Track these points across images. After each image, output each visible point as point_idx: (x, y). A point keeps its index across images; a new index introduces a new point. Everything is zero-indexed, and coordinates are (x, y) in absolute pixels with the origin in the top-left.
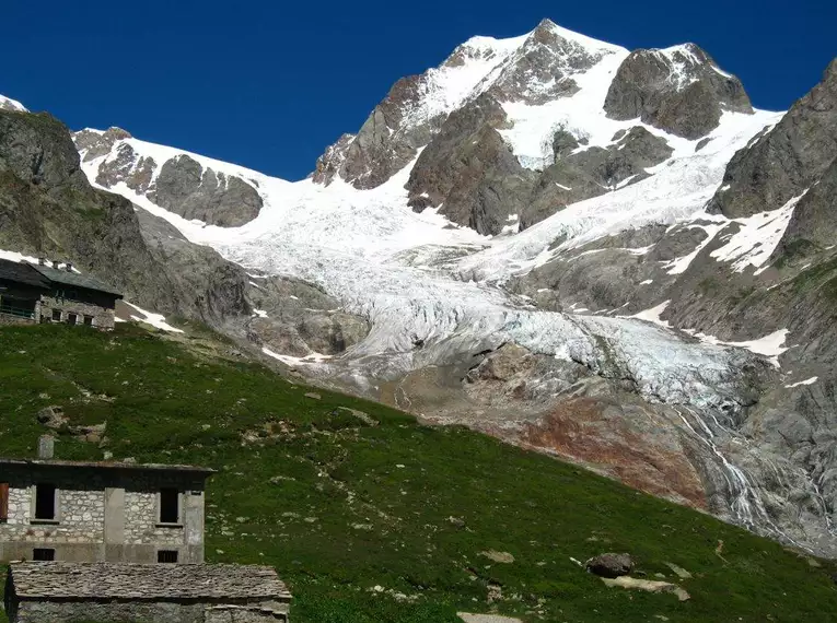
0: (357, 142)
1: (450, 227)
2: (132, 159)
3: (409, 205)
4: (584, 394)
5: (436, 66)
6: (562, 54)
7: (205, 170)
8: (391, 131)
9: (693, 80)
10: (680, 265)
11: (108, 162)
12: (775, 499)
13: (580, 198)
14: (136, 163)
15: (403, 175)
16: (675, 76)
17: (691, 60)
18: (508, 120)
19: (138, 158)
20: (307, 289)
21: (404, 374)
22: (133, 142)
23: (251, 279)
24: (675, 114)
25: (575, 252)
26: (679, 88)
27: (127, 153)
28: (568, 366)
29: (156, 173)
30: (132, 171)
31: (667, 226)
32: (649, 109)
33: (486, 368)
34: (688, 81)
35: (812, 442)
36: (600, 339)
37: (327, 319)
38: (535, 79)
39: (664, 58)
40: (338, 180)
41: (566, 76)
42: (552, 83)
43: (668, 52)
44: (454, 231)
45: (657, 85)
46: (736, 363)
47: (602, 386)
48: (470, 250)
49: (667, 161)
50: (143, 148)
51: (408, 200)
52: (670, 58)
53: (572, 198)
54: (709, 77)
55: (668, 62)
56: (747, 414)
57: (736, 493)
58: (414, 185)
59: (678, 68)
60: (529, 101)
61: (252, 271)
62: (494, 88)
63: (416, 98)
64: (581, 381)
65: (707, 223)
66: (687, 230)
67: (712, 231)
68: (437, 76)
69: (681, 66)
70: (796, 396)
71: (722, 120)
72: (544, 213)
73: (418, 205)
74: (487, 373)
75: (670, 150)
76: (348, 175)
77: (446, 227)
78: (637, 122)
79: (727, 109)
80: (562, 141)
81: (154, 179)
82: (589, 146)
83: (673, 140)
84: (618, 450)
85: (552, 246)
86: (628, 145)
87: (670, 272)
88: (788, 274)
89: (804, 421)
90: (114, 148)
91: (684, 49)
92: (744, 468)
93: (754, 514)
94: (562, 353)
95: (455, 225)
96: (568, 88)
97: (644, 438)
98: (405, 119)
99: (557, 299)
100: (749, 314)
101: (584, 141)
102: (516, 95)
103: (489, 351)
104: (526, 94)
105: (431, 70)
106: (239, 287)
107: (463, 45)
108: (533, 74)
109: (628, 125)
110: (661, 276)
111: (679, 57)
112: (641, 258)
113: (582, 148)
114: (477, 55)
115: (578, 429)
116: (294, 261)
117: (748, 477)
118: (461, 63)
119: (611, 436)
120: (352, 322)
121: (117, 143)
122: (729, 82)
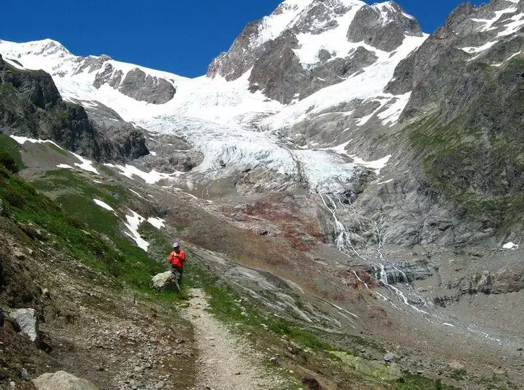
0: (227, 57)
1: (267, 101)
2: (112, 71)
3: (249, 89)
4: (284, 190)
5: (268, 15)
6: (331, 7)
7: (147, 76)
8: (244, 50)
9: (390, 21)
10: (363, 121)
11: (100, 73)
12: (356, 236)
13: (329, 85)
14: (113, 73)
15: (248, 74)
16: (382, 19)
17: (391, 10)
18: (299, 44)
19: (115, 70)
20: (177, 140)
21: (211, 181)
22: (112, 62)
23: (151, 137)
24: (380, 39)
25: (317, 115)
26: (383, 25)
27: (110, 68)
28: (282, 176)
29: (123, 78)
30: (111, 78)
31: (363, 100)
32: (368, 37)
33: (246, 178)
34: (388, 21)
35: (381, 209)
36: (298, 163)
37: (184, 155)
38: (316, 20)
39: (377, 9)
40: (218, 76)
41: (332, 18)
42: (325, 22)
43: (379, 6)
44: (268, 102)
45: (372, 24)
46: (357, 173)
47: (293, 186)
48: (270, 114)
49: (375, 64)
50: (117, 65)
51: (248, 87)
52: (380, 9)
53: (325, 84)
54: (400, 18)
55: (379, 11)
56: (357, 196)
57: (338, 234)
58: (253, 79)
59: (384, 14)
60: (313, 33)
61: (152, 133)
62: (295, 27)
63: (257, 33)
64: (286, 183)
65: (382, 98)
66: (371, 102)
67: (383, 102)
68: (268, 20)
69: (386, 13)
70: (379, 188)
71: (404, 41)
72: (310, 92)
73: (253, 89)
74: (247, 180)
75: (377, 58)
76: (223, 72)
77: (265, 101)
78: (362, 44)
79: (408, 35)
80: (324, 54)
81: (122, 81)
82: (336, 57)
83: (379, 53)
84: (287, 216)
85: (307, 111)
86: (355, 57)
87: (357, 125)
88: (403, 126)
89: (380, 200)
90: (103, 65)
91: (387, 4)
92: (344, 222)
93: (345, 244)
94: (281, 171)
95: (269, 99)
96: (333, 25)
97: (301, 210)
98: (251, 44)
99: (304, 139)
100: (379, 147)
101: (334, 54)
102: (306, 30)
103: (250, 170)
104: (311, 29)
105: (265, 17)
106: (143, 142)
107: (283, 3)
108: (316, 18)
109: (356, 46)
110: (353, 126)
111: (385, 9)
112: (347, 117)
113: (333, 58)
114: (290, 8)
115: (270, 207)
116: (173, 126)
117: (345, 227)
118: (281, 12)
119: (284, 210)
120: (196, 156)
121: (105, 63)
122: (410, 21)
